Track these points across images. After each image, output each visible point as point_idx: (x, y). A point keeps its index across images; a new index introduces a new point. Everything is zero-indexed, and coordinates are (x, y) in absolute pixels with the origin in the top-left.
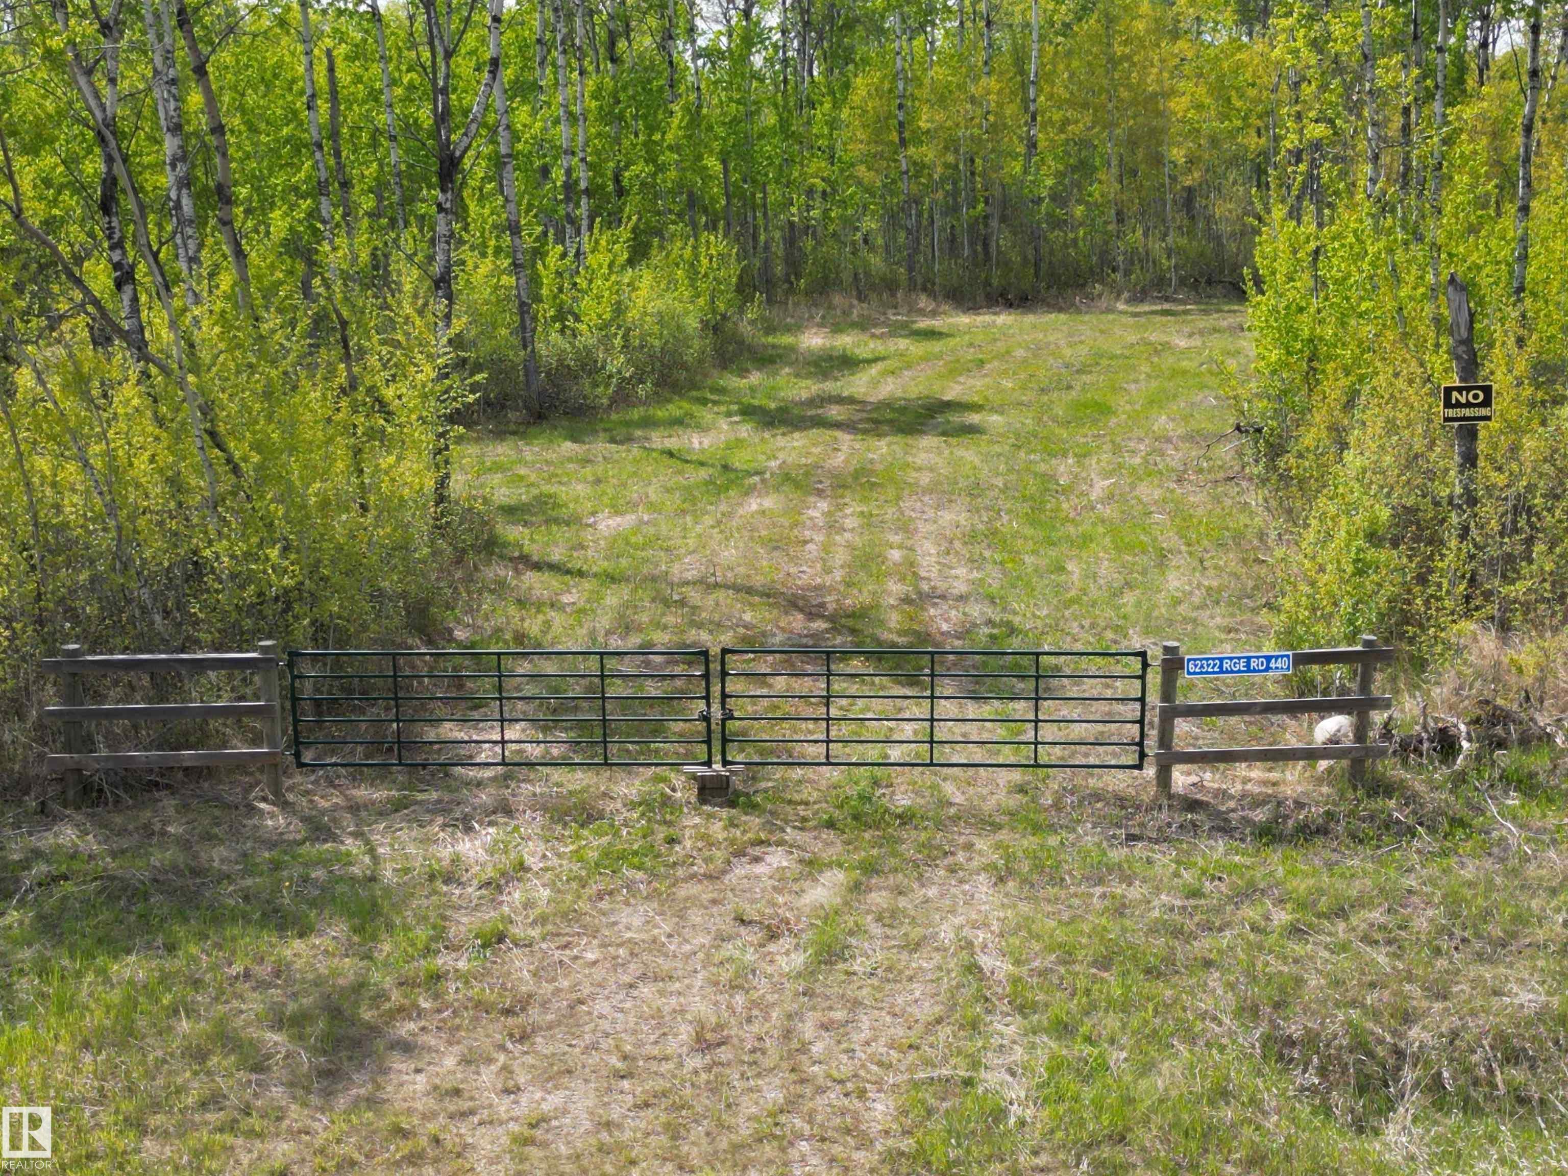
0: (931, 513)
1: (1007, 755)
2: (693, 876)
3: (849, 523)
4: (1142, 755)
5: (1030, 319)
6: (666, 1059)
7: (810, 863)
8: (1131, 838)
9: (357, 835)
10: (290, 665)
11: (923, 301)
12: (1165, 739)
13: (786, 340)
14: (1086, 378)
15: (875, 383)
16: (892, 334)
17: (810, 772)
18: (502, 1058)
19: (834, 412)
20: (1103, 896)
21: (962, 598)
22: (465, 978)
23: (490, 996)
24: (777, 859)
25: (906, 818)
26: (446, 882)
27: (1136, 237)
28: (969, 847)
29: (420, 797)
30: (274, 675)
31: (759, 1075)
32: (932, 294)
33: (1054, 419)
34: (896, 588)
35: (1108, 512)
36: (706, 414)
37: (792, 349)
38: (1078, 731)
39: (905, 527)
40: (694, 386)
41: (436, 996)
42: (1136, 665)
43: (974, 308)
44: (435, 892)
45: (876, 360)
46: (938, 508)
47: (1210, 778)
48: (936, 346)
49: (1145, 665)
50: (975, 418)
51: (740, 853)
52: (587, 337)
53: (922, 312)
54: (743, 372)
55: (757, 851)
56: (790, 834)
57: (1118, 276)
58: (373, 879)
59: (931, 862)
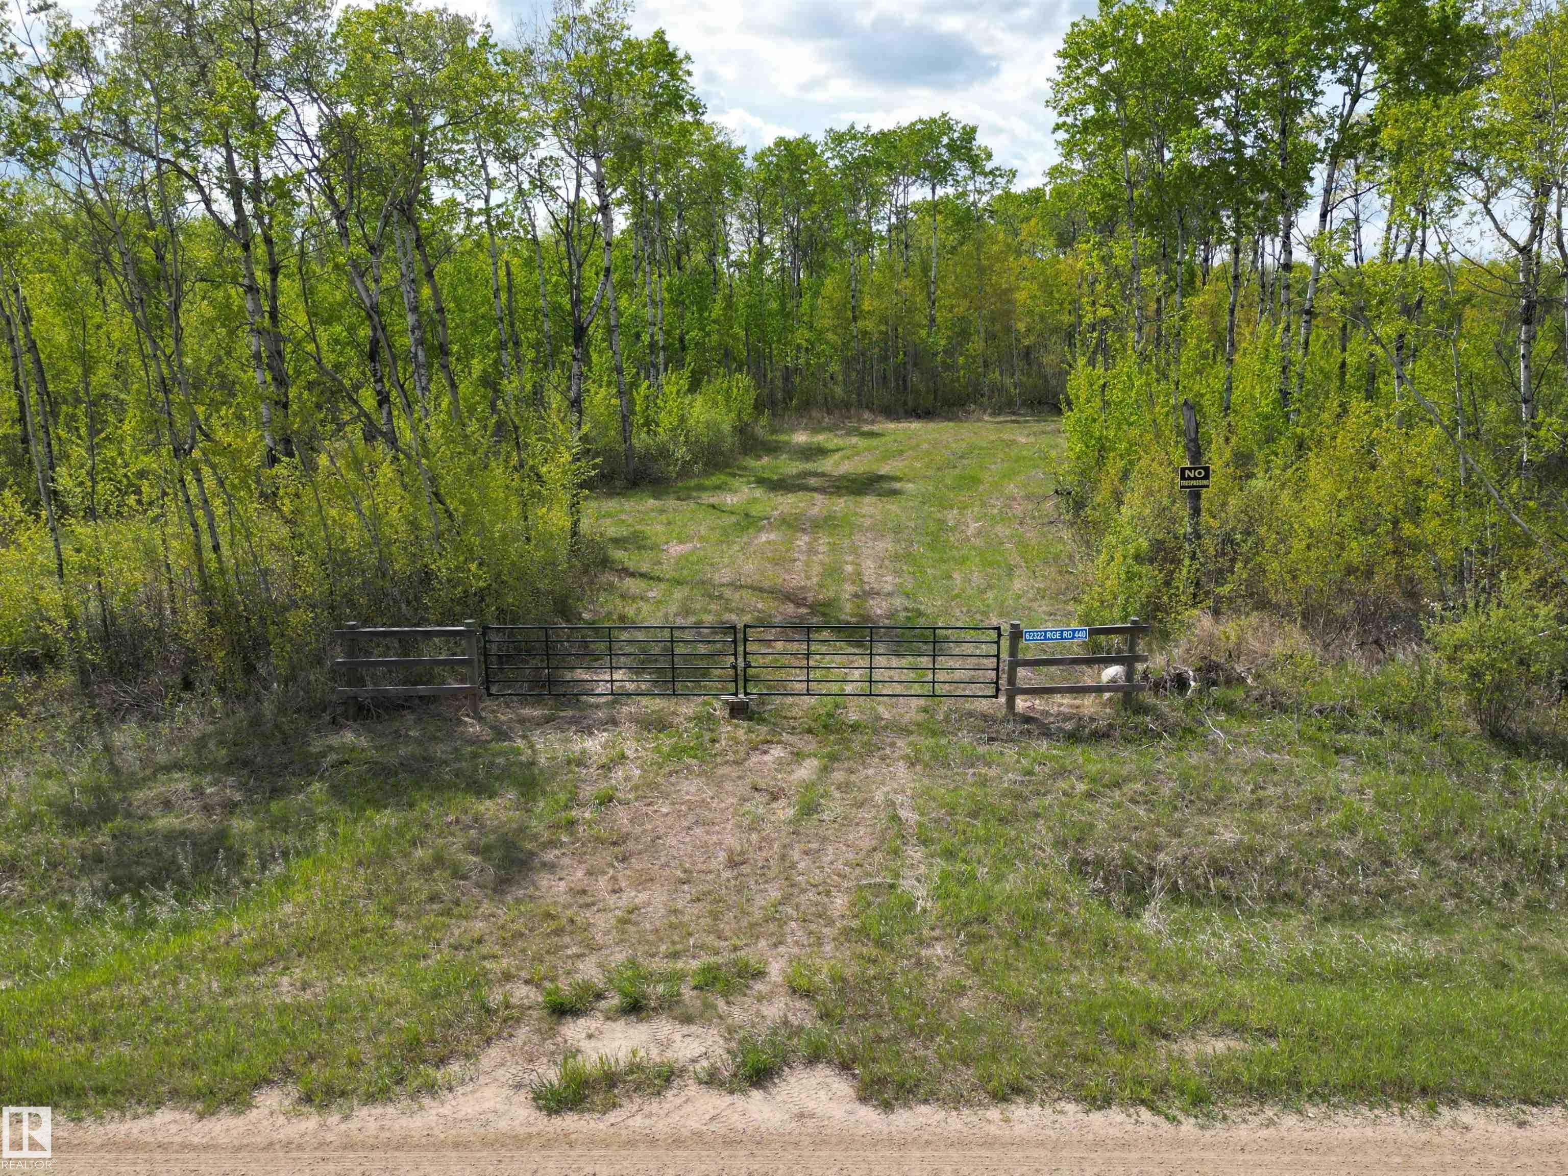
0: (870, 544)
1: (916, 689)
2: (727, 762)
3: (822, 549)
4: (998, 690)
5: (932, 425)
6: (710, 872)
7: (797, 754)
8: (991, 739)
9: (524, 737)
10: (484, 634)
11: (867, 415)
12: (1012, 680)
13: (783, 438)
14: (965, 462)
15: (838, 464)
16: (848, 434)
17: (797, 700)
18: (611, 872)
19: (813, 482)
20: (974, 774)
21: (890, 594)
22: (589, 823)
23: (604, 834)
24: (777, 752)
25: (855, 727)
26: (578, 765)
27: (995, 375)
28: (893, 745)
29: (562, 714)
30: (474, 640)
31: (766, 882)
32: (871, 410)
33: (946, 486)
34: (849, 588)
35: (978, 542)
36: (735, 483)
37: (787, 443)
38: (958, 675)
39: (855, 550)
40: (727, 465)
41: (571, 834)
42: (994, 635)
43: (897, 419)
44: (571, 772)
45: (838, 450)
46: (875, 540)
47: (1038, 703)
48: (874, 442)
49: (1000, 635)
50: (897, 485)
51: (755, 748)
52: (663, 436)
53: (866, 422)
54: (759, 457)
55: (765, 747)
56: (785, 737)
57: (985, 399)
58: (533, 764)
59: (870, 754)
